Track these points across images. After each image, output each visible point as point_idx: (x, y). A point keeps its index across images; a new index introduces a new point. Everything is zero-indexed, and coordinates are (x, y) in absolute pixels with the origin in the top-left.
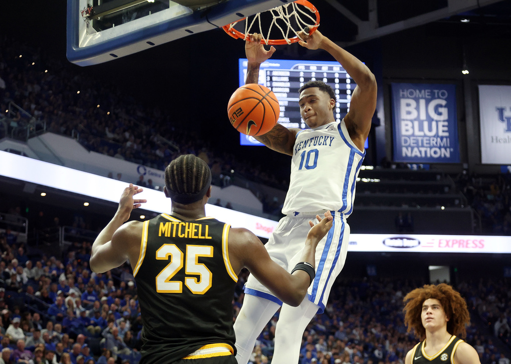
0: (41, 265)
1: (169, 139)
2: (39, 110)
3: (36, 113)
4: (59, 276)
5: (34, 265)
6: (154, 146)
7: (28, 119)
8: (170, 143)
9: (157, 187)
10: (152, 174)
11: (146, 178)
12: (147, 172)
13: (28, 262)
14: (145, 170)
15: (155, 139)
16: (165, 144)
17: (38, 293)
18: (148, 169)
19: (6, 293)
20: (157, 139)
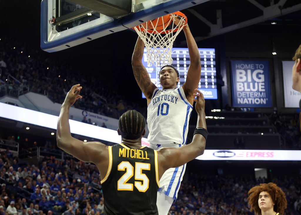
0: (26, 170)
1: (101, 95)
2: (25, 79)
3: (23, 81)
4: (37, 176)
5: (22, 170)
6: (92, 99)
7: (19, 84)
8: (101, 97)
9: (94, 123)
10: (91, 116)
11: (88, 118)
12: (88, 114)
13: (19, 168)
14: (87, 113)
15: (93, 95)
16: (98, 98)
17: (25, 187)
18: (88, 113)
19: (6, 187)
20: (94, 95)
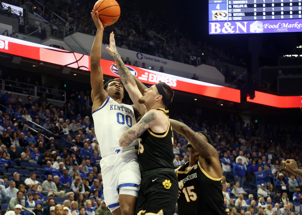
0: (75, 122)
1: (158, 33)
2: (71, 17)
3: (69, 18)
4: (86, 128)
5: (71, 122)
6: (148, 38)
7: (64, 24)
8: (159, 36)
9: (150, 68)
10: (147, 58)
11: (141, 61)
12: (143, 57)
13: (67, 120)
14: (142, 55)
16: (155, 37)
17: (74, 140)
18: (144, 55)
19: (55, 140)
20: (151, 33)
